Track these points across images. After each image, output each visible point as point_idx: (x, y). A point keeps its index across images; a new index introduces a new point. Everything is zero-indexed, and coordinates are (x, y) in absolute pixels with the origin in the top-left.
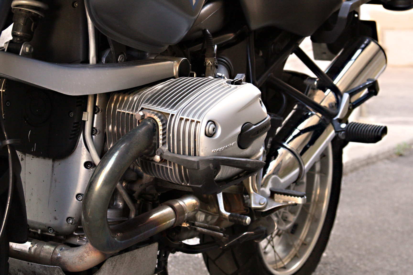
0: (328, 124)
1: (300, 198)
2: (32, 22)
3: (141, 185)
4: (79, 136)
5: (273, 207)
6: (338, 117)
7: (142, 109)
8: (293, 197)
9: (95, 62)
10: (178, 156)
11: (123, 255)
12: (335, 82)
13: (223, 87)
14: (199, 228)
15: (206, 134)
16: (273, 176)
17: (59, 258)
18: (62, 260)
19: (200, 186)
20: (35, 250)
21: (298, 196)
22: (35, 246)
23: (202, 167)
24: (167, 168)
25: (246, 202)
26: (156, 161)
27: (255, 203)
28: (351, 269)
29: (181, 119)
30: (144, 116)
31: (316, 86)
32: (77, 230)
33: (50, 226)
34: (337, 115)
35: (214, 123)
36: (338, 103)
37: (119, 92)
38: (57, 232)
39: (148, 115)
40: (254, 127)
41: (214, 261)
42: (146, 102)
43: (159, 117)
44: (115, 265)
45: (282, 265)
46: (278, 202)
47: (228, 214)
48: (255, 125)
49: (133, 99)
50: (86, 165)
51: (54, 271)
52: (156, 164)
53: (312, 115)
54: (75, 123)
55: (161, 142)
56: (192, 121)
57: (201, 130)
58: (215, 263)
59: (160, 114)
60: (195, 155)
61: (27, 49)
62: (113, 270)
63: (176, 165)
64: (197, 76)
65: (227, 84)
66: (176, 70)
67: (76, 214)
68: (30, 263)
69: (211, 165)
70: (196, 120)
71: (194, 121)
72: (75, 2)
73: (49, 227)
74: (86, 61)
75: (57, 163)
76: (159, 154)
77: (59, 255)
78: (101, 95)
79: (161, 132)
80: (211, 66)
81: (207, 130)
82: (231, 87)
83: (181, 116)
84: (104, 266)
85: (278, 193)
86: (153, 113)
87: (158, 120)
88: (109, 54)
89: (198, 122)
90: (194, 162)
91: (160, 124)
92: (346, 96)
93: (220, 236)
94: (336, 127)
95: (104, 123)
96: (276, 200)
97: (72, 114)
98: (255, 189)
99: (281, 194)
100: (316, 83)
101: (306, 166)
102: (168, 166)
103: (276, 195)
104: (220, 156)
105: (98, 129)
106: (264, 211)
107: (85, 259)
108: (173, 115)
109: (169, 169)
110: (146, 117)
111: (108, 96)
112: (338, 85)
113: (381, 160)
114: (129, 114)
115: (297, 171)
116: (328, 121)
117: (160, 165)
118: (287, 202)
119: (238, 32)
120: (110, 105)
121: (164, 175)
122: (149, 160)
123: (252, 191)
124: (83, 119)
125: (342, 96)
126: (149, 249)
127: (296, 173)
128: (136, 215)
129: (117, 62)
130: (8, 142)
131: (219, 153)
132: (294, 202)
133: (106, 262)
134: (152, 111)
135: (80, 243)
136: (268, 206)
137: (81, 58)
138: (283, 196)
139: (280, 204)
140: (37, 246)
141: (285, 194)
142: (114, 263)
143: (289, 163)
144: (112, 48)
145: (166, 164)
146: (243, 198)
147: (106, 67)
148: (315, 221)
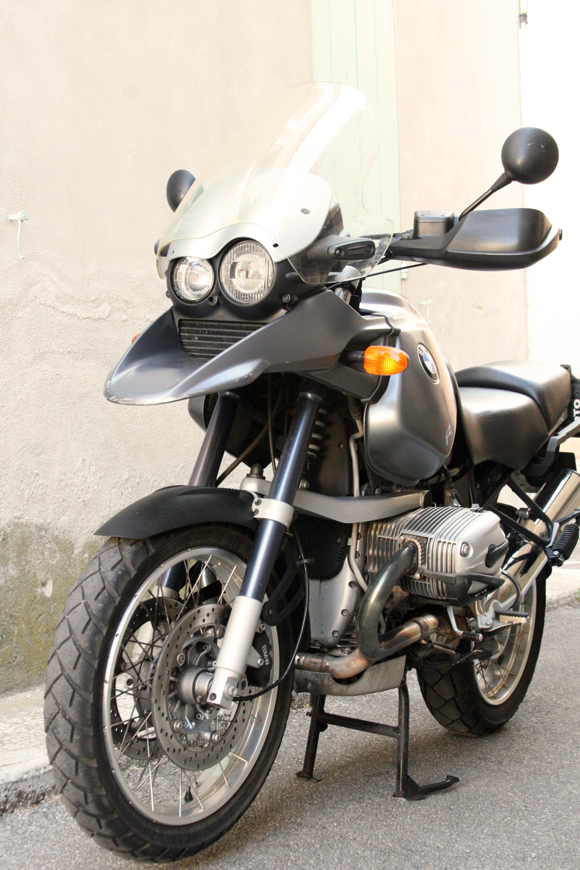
0: (540, 552)
1: (524, 618)
2: (307, 462)
3: (393, 603)
4: (344, 560)
5: (499, 627)
6: (551, 544)
7: (402, 534)
8: (517, 617)
9: (358, 495)
10: (437, 573)
11: (380, 664)
12: (544, 511)
13: (469, 515)
14: (435, 646)
15: (461, 554)
16: (495, 601)
17: (328, 666)
18: (330, 668)
19: (456, 599)
20: (304, 661)
21: (522, 616)
22: (303, 658)
23: (459, 582)
24: (426, 585)
25: (469, 625)
26: (416, 578)
27: (482, 624)
28: (552, 706)
29: (439, 542)
30: (404, 540)
31: (528, 516)
32: (341, 643)
33: (317, 639)
34: (549, 542)
35: (467, 544)
36: (549, 532)
37: (377, 521)
38: (323, 645)
39: (409, 539)
40: (497, 548)
41: (432, 688)
42: (405, 528)
43: (419, 541)
44: (373, 673)
45: (493, 695)
46: (503, 623)
47: (460, 632)
48: (498, 547)
49: (391, 527)
50: (351, 584)
51: (325, 677)
52: (415, 581)
53: (525, 543)
54: (341, 548)
55: (420, 562)
56: (444, 542)
57: (457, 550)
58: (432, 689)
59: (418, 539)
60: (452, 572)
61: (305, 485)
62: (371, 678)
63: (434, 580)
64: (437, 506)
65: (471, 512)
66: (421, 501)
67: (341, 628)
68: (303, 671)
69: (466, 580)
70: (452, 542)
71: (450, 543)
72: (340, 444)
73: (316, 641)
74: (351, 494)
75: (323, 583)
76: (420, 572)
77: (328, 664)
78: (363, 523)
79: (420, 554)
80: (450, 497)
81: (462, 551)
82: (475, 515)
83: (438, 540)
84: (365, 674)
85: (503, 614)
86: (412, 537)
87: (418, 543)
88: (367, 488)
89: (454, 544)
90: (452, 578)
91: (419, 547)
92: (556, 525)
93: (452, 654)
94: (549, 554)
95: (365, 547)
96: (501, 621)
97: (339, 540)
98: (481, 611)
99: (506, 614)
100: (527, 513)
101: (523, 591)
102: (427, 583)
103: (501, 616)
104: (472, 573)
105: (360, 553)
106: (490, 631)
107: (352, 666)
108: (431, 539)
109: (427, 586)
110: (406, 541)
111: (368, 525)
112: (547, 514)
113: (562, 606)
114: (389, 539)
115: (515, 596)
116: (540, 549)
117: (420, 582)
118: (512, 622)
119: (462, 467)
120: (370, 532)
121: (422, 590)
122: (408, 578)
123: (478, 613)
124: (348, 545)
125: (552, 526)
126: (399, 661)
127: (513, 600)
128: (386, 631)
129: (375, 494)
130: (305, 561)
131: (472, 570)
132: (518, 622)
133: (367, 670)
134: (411, 536)
135: (342, 655)
136: (493, 627)
137: (347, 491)
138: (507, 616)
139: (505, 624)
140: (305, 658)
141: (509, 615)
142: (373, 671)
143: (507, 589)
144: (371, 482)
145: (425, 580)
146: (466, 621)
147: (365, 499)
148: (521, 652)
